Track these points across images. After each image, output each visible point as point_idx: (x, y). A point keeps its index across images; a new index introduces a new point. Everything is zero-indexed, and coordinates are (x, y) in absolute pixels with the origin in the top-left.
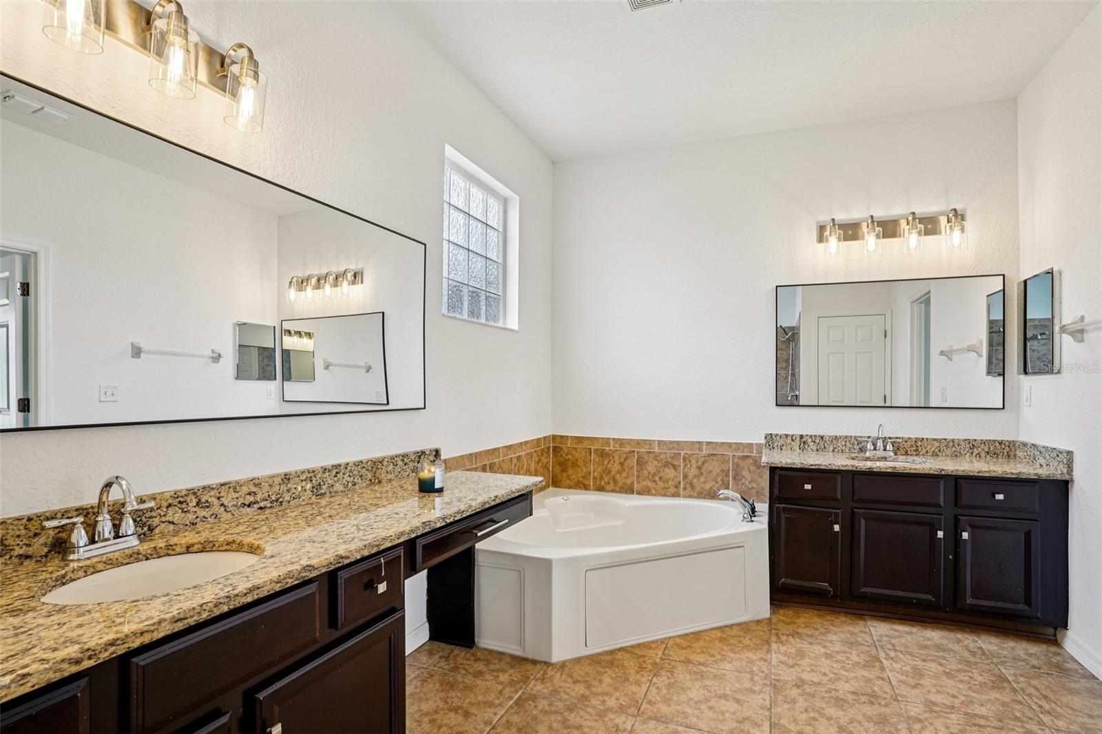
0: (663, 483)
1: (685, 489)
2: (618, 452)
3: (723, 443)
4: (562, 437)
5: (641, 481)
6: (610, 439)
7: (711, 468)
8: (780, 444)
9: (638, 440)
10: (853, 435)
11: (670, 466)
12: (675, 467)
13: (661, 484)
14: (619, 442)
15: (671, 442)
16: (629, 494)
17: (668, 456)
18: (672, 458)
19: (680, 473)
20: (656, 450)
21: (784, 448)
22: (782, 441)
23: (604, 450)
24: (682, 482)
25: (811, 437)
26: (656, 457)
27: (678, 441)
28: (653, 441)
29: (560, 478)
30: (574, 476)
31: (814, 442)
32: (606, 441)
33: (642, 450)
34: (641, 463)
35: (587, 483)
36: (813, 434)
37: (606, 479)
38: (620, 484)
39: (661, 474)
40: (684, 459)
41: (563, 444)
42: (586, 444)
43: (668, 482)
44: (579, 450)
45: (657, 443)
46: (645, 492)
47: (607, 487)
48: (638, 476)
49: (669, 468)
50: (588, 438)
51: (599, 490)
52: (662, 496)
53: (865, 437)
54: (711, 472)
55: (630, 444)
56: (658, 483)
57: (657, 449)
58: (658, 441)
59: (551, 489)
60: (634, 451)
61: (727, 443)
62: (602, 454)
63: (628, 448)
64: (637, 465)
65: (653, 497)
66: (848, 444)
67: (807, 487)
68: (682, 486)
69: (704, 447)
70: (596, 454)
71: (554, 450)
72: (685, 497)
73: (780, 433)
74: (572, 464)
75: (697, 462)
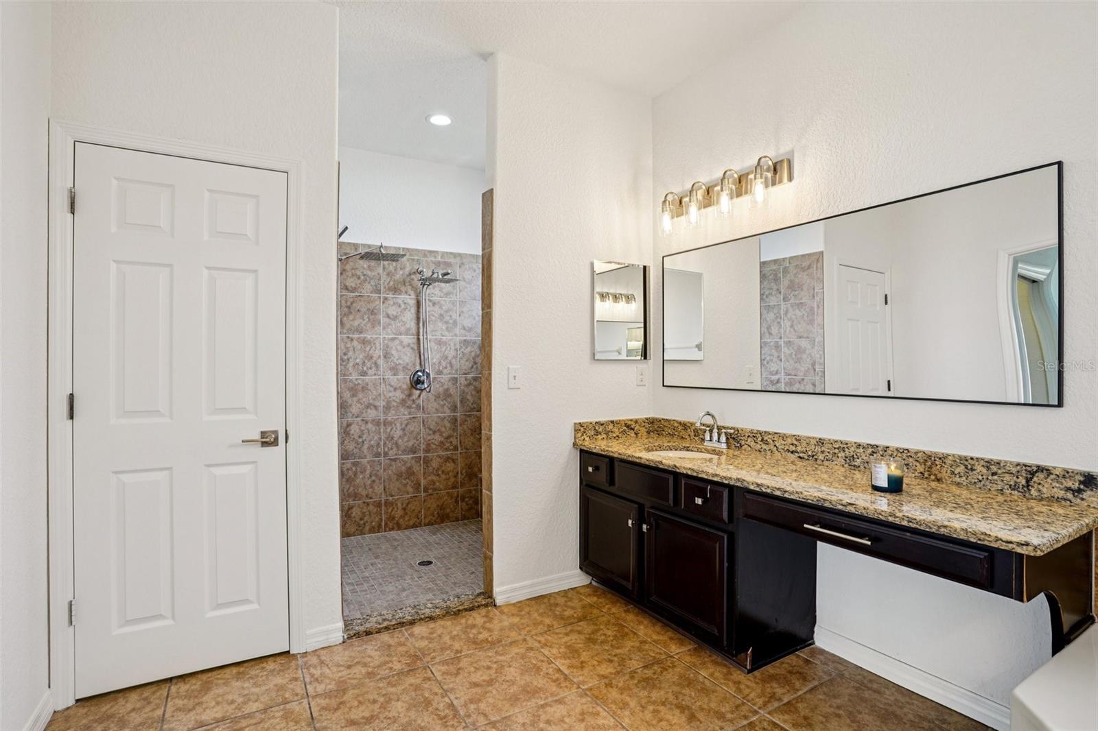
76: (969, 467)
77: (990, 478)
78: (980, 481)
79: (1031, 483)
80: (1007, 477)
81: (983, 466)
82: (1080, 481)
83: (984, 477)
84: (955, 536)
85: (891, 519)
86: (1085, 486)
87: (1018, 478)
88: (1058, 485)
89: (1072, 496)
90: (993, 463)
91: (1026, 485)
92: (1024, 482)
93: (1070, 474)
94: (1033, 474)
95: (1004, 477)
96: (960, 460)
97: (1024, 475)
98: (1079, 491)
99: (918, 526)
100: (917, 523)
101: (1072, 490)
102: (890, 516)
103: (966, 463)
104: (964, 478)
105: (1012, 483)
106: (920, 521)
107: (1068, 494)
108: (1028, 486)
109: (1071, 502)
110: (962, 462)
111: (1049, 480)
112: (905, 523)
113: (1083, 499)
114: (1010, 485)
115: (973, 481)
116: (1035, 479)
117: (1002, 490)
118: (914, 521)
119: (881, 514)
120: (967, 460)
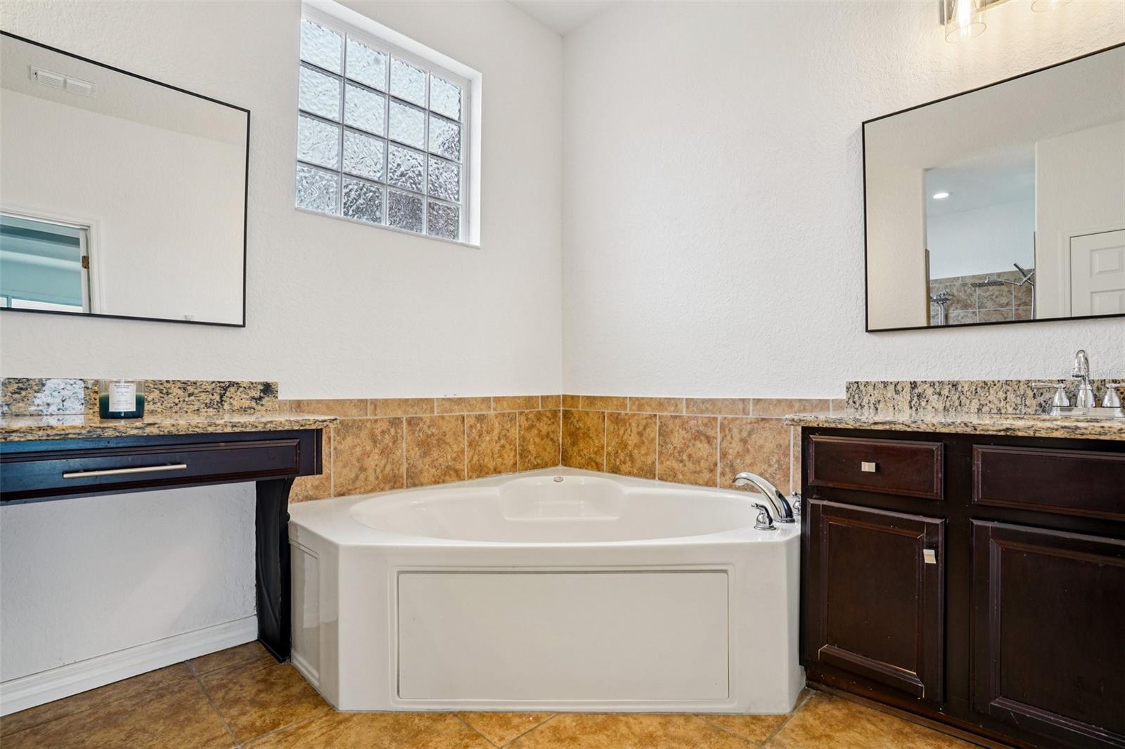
0: (693, 463)
1: (723, 474)
2: (636, 417)
3: (779, 401)
4: (573, 397)
5: (664, 460)
6: (626, 398)
7: (761, 442)
8: (873, 400)
9: (660, 399)
10: (1023, 378)
11: (702, 437)
12: (709, 440)
13: (689, 464)
14: (637, 403)
15: (704, 401)
16: (650, 478)
17: (700, 422)
18: (705, 425)
19: (716, 448)
20: (684, 414)
21: (881, 406)
22: (877, 395)
23: (619, 414)
24: (719, 464)
25: (932, 384)
26: (684, 425)
27: (714, 399)
28: (679, 399)
29: (570, 453)
30: (585, 451)
31: (940, 394)
32: (622, 402)
33: (665, 414)
34: (664, 433)
35: (599, 460)
36: (936, 379)
37: (622, 456)
38: (638, 464)
39: (690, 450)
40: (723, 428)
41: (574, 408)
42: (599, 407)
43: (699, 462)
44: (591, 415)
45: (684, 403)
46: (670, 477)
47: (624, 468)
48: (661, 453)
49: (701, 441)
50: (601, 398)
51: (613, 472)
52: (692, 484)
53: (1051, 381)
54: (761, 447)
55: (650, 406)
56: (687, 463)
57: (684, 410)
58: (687, 399)
59: (560, 467)
60: (655, 415)
61: (786, 400)
62: (617, 420)
63: (648, 412)
64: (659, 436)
65: (680, 485)
66: (1011, 396)
67: (868, 467)
68: (719, 469)
69: (751, 408)
70: (610, 420)
71: (564, 416)
72: (724, 487)
73: (874, 379)
74: (584, 433)
75: (741, 431)
76: (165, 391)
77: (187, 399)
78: (177, 405)
79: (224, 398)
80: (203, 396)
81: (180, 388)
82: (261, 390)
83: (181, 399)
84: (280, 429)
85: (210, 429)
86: (265, 394)
87: (213, 395)
88: (245, 396)
89: (255, 404)
90: (189, 383)
91: (219, 401)
92: (218, 398)
93: (254, 385)
94: (225, 389)
95: (200, 396)
96: (154, 385)
97: (219, 392)
98: (261, 398)
99: (243, 429)
100: (242, 426)
101: (255, 399)
102: (210, 426)
103: (161, 387)
104: (159, 404)
105: (208, 401)
106: (245, 423)
107: (253, 403)
108: (222, 401)
109: (254, 409)
110: (156, 387)
111: (238, 393)
112: (228, 430)
113: (262, 405)
114: (206, 404)
115: (169, 405)
116: (228, 394)
117: (198, 410)
118: (239, 425)
119: (197, 427)
120: (162, 384)
